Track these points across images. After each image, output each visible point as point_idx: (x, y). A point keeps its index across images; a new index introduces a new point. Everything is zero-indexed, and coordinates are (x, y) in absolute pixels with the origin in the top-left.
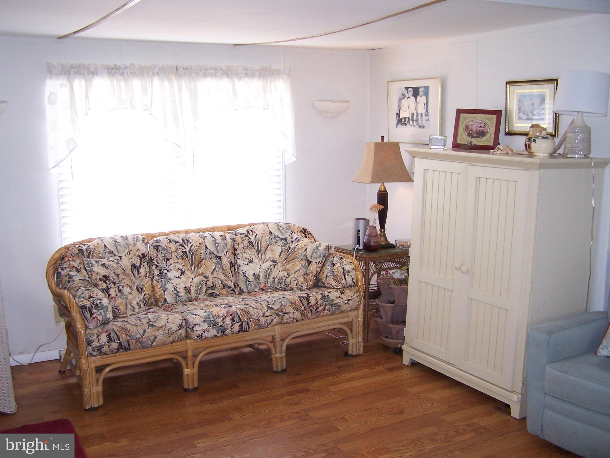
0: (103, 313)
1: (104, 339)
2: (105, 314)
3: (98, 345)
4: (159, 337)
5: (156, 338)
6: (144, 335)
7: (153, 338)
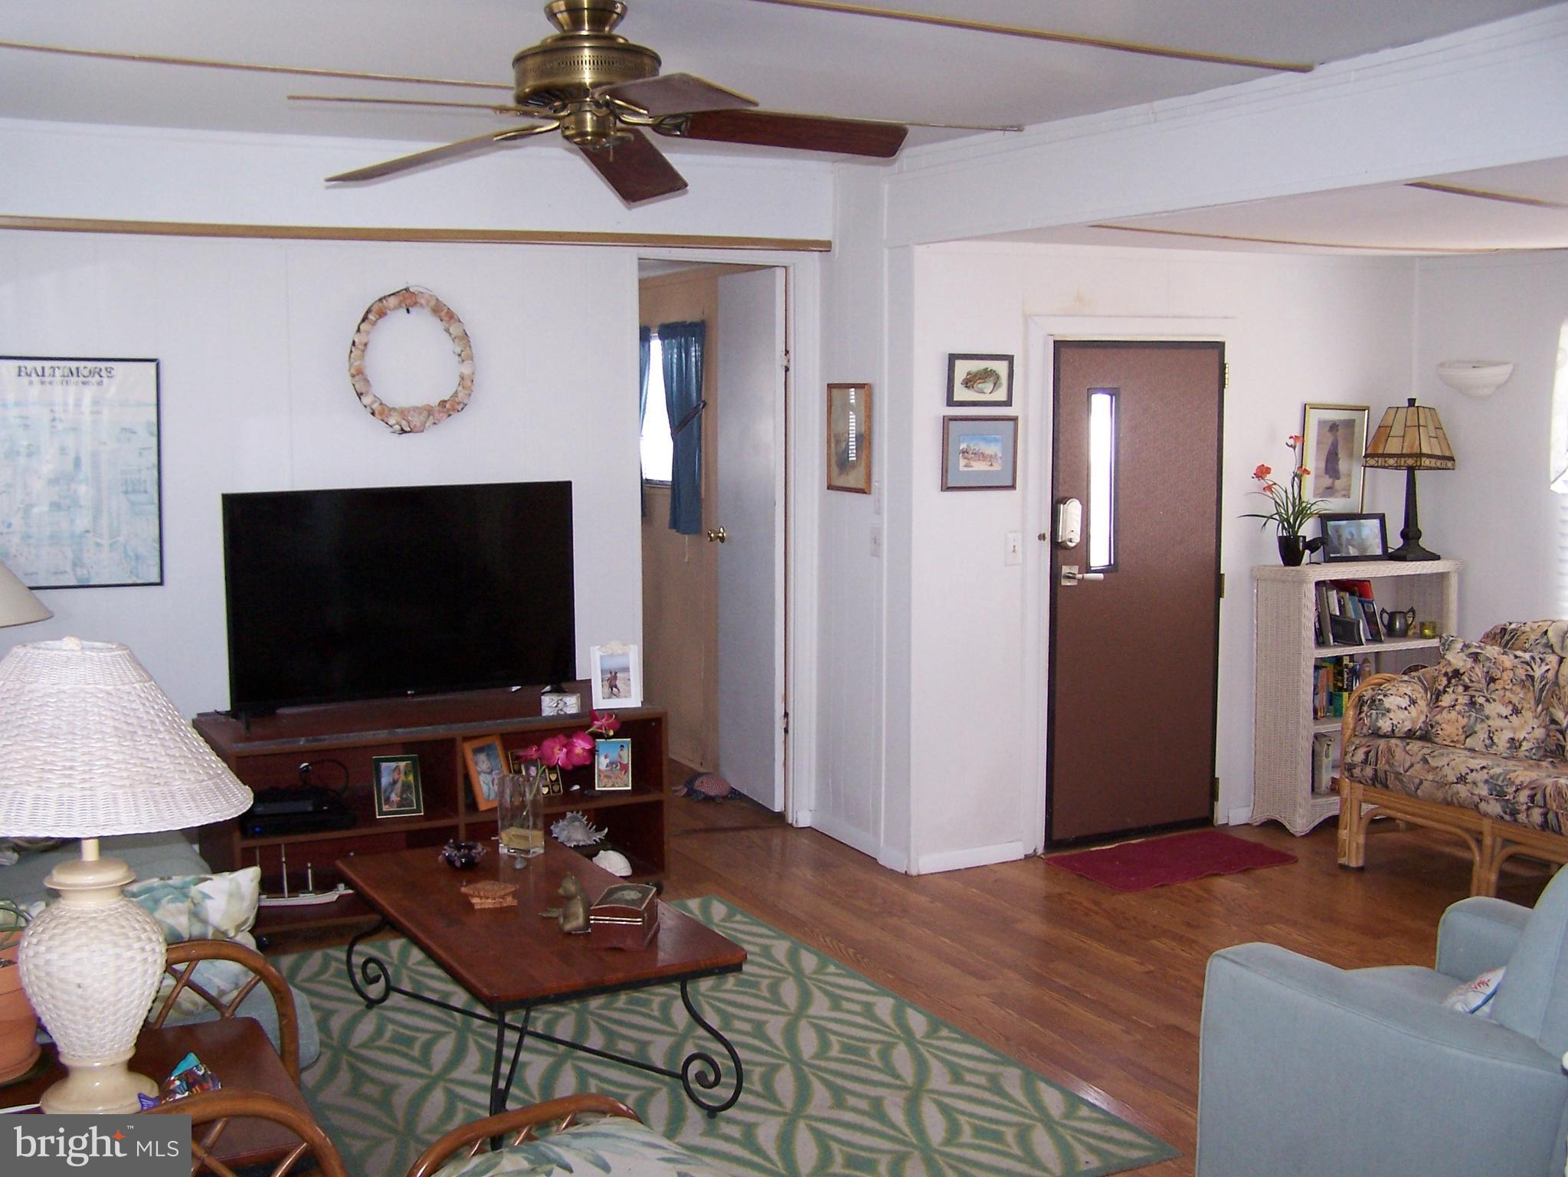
0: (1374, 716)
1: (1360, 756)
2: (1377, 718)
3: (1350, 761)
4: (1426, 784)
5: (1421, 782)
6: (1407, 771)
7: (1417, 781)
